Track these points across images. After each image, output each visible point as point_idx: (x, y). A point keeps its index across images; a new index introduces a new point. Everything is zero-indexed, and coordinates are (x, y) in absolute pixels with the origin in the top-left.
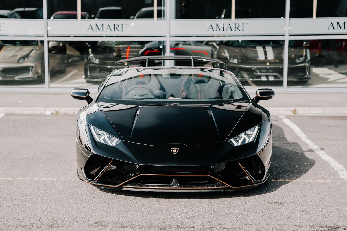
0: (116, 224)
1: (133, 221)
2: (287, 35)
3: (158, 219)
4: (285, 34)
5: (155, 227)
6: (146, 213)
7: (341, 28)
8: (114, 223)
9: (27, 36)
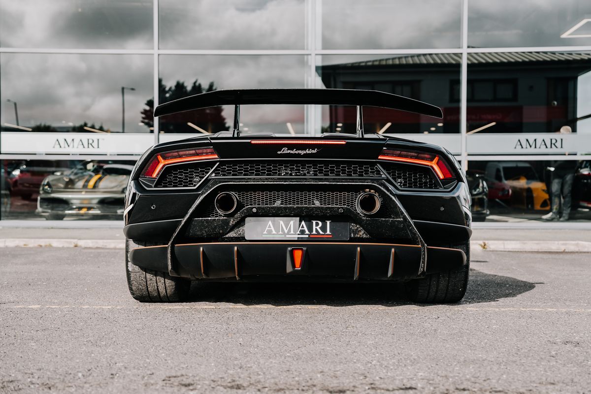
0: (218, 381)
1: (259, 375)
2: (464, 154)
3: (321, 370)
4: (461, 153)
5: (314, 389)
6: (290, 359)
7: (531, 146)
8: (213, 378)
9: (132, 155)
